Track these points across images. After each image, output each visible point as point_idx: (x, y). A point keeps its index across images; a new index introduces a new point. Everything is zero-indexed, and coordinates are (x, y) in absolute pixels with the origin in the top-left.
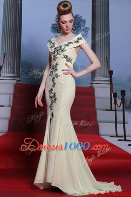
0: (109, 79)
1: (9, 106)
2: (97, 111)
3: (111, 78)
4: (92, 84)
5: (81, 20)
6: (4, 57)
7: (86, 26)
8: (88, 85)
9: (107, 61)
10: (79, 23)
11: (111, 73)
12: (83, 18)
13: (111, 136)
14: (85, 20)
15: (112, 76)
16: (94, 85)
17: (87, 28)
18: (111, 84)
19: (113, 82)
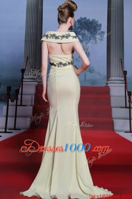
0: (123, 79)
1: (31, 106)
2: (113, 109)
3: (125, 77)
4: (107, 84)
5: (97, 24)
6: (27, 61)
7: (102, 30)
8: (104, 85)
9: (121, 62)
10: (96, 28)
11: (125, 73)
12: (99, 23)
13: (125, 132)
14: (101, 25)
15: (127, 76)
16: (109, 85)
17: (102, 32)
18: (126, 83)
19: (127, 81)
